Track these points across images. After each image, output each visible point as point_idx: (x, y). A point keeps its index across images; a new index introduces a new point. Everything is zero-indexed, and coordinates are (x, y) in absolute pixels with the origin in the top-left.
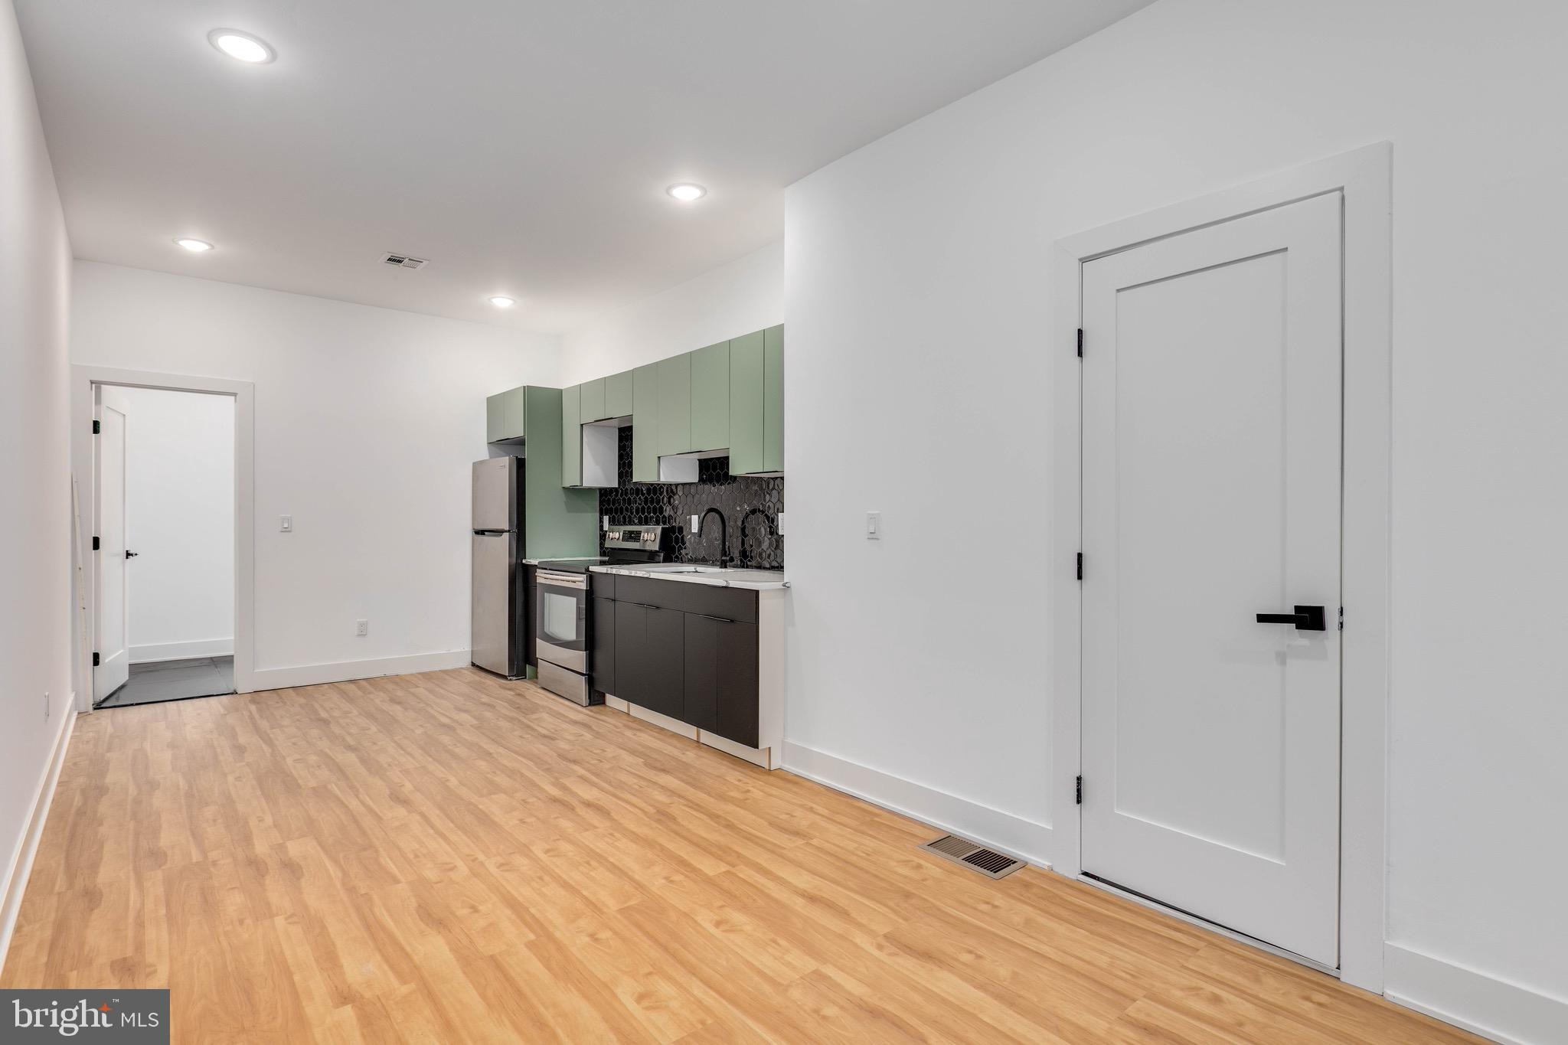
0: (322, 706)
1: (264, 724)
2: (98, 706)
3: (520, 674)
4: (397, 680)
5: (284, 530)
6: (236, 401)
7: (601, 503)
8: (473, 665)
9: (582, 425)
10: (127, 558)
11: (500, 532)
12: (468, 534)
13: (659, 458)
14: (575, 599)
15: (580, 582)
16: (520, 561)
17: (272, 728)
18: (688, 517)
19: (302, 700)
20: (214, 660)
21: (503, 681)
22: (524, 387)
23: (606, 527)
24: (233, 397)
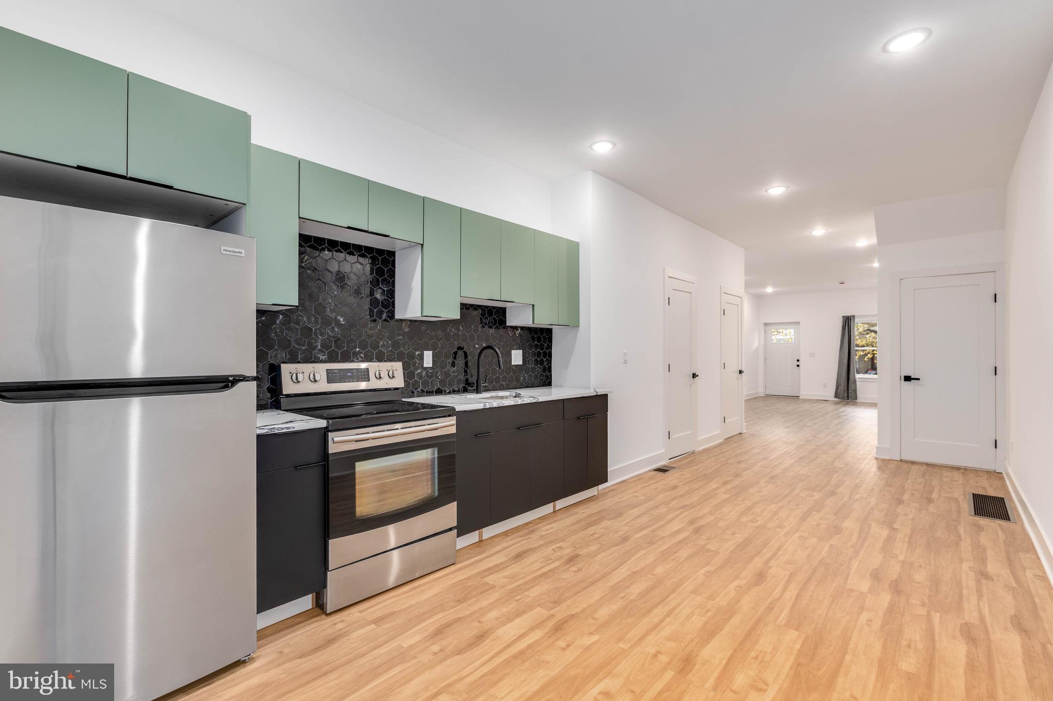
9: (300, 218)
15: (448, 426)
18: (417, 353)
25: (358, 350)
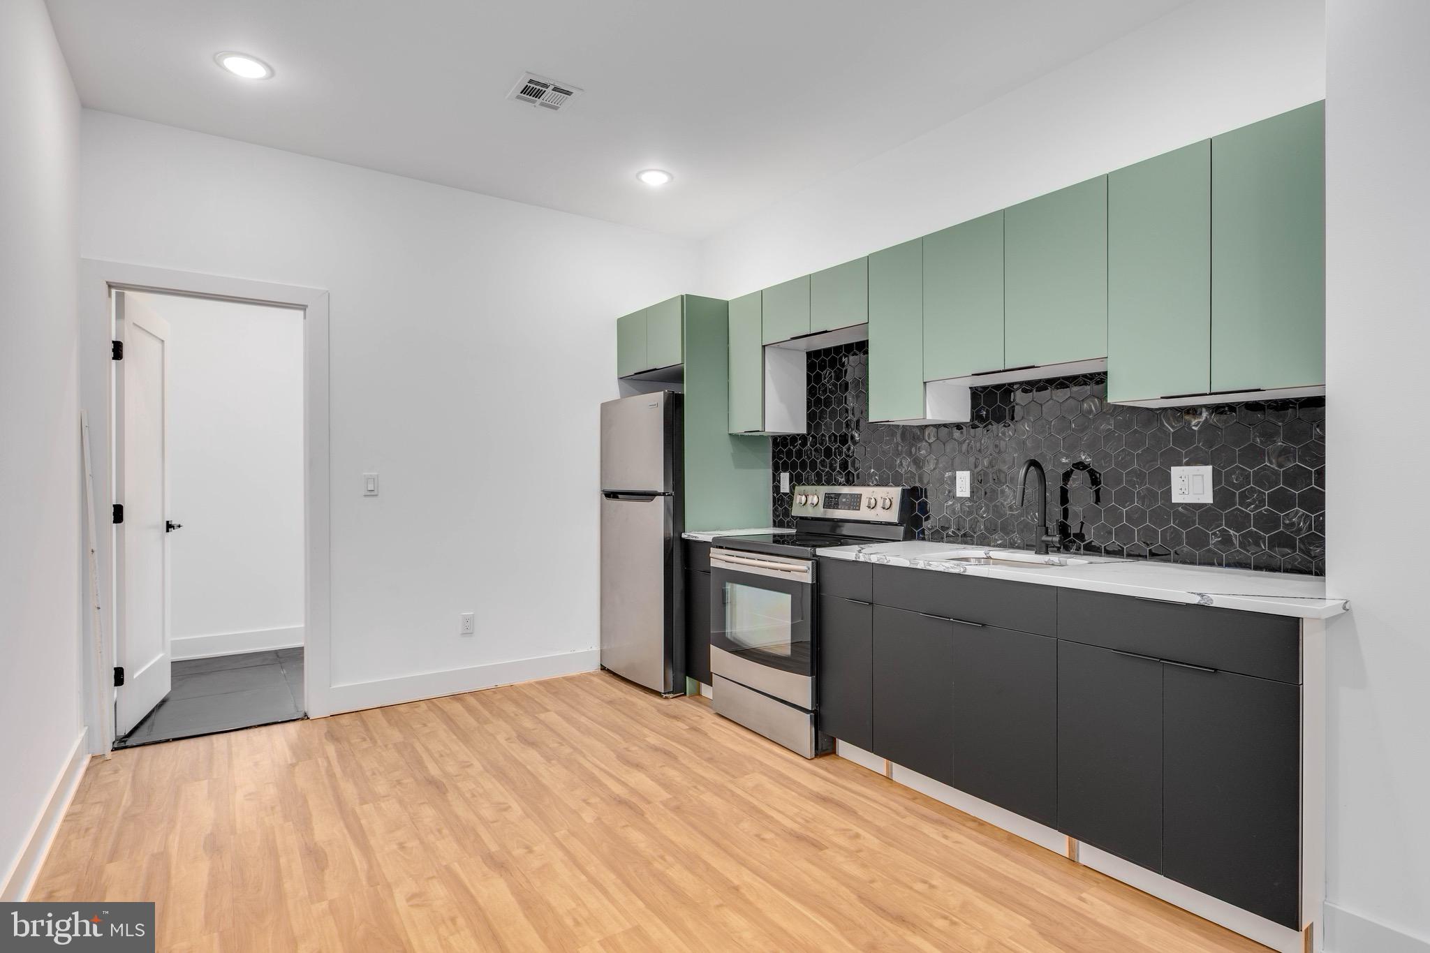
0: (427, 750)
1: (349, 790)
2: (121, 744)
3: (678, 690)
4: (513, 694)
5: (369, 493)
6: (305, 318)
7: (776, 456)
8: (603, 668)
9: (764, 346)
10: (168, 531)
11: (649, 495)
12: (596, 497)
13: (925, 383)
14: (790, 596)
15: (801, 572)
16: (677, 535)
17: (363, 801)
18: (947, 474)
19: (396, 736)
20: (280, 654)
21: (658, 700)
22: (682, 296)
23: (785, 487)
24: (301, 313)
25: (872, 470)
